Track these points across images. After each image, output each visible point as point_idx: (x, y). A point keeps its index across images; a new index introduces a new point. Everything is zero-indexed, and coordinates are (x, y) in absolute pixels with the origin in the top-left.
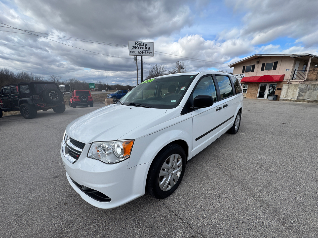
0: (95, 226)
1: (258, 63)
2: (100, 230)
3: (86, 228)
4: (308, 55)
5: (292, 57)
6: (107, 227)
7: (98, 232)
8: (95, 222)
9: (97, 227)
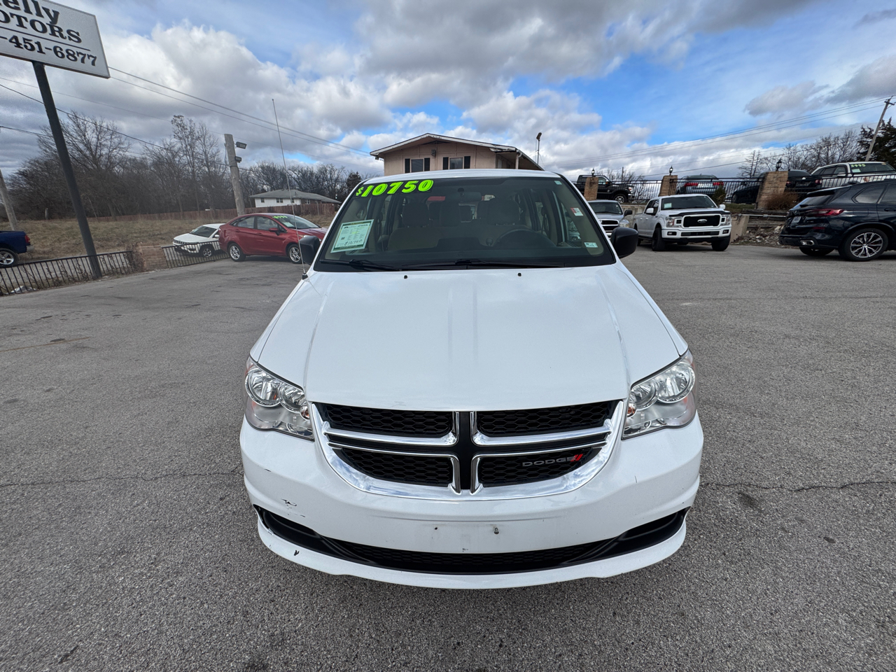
0: (638, 623)
1: (435, 154)
2: (654, 616)
3: (633, 643)
4: (514, 149)
5: (492, 150)
6: (656, 599)
7: (661, 621)
8: (622, 616)
9: (643, 619)
